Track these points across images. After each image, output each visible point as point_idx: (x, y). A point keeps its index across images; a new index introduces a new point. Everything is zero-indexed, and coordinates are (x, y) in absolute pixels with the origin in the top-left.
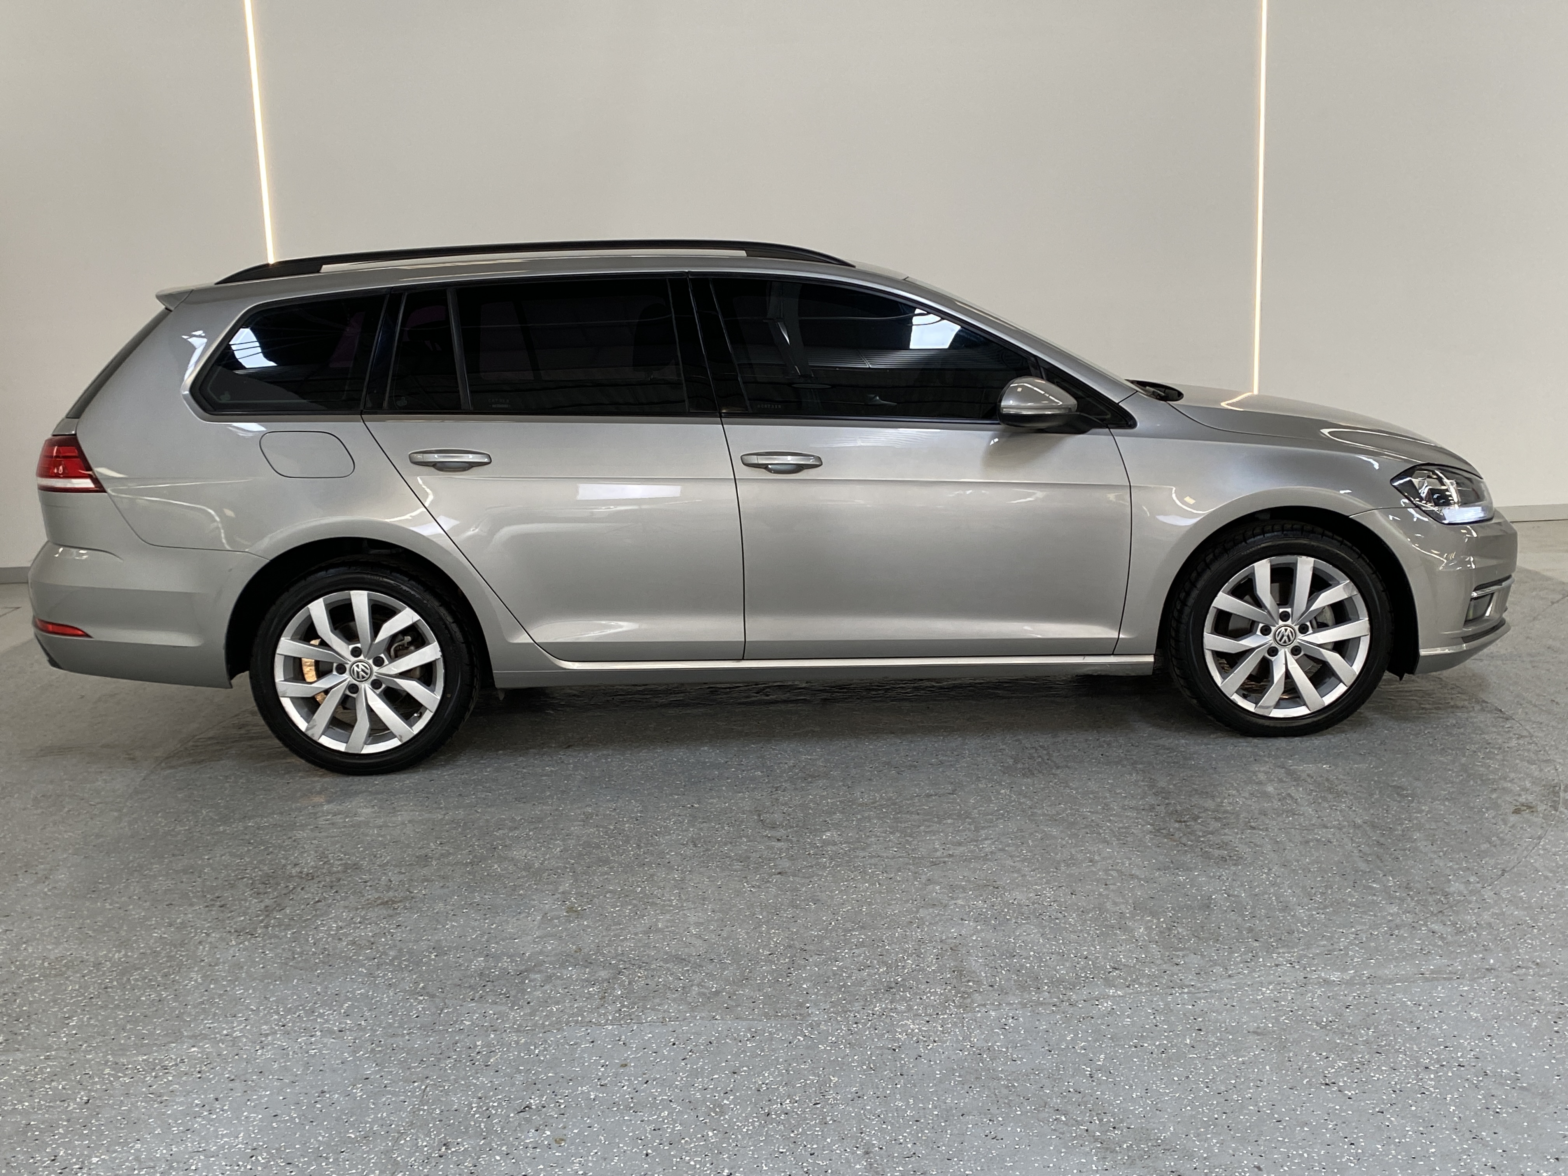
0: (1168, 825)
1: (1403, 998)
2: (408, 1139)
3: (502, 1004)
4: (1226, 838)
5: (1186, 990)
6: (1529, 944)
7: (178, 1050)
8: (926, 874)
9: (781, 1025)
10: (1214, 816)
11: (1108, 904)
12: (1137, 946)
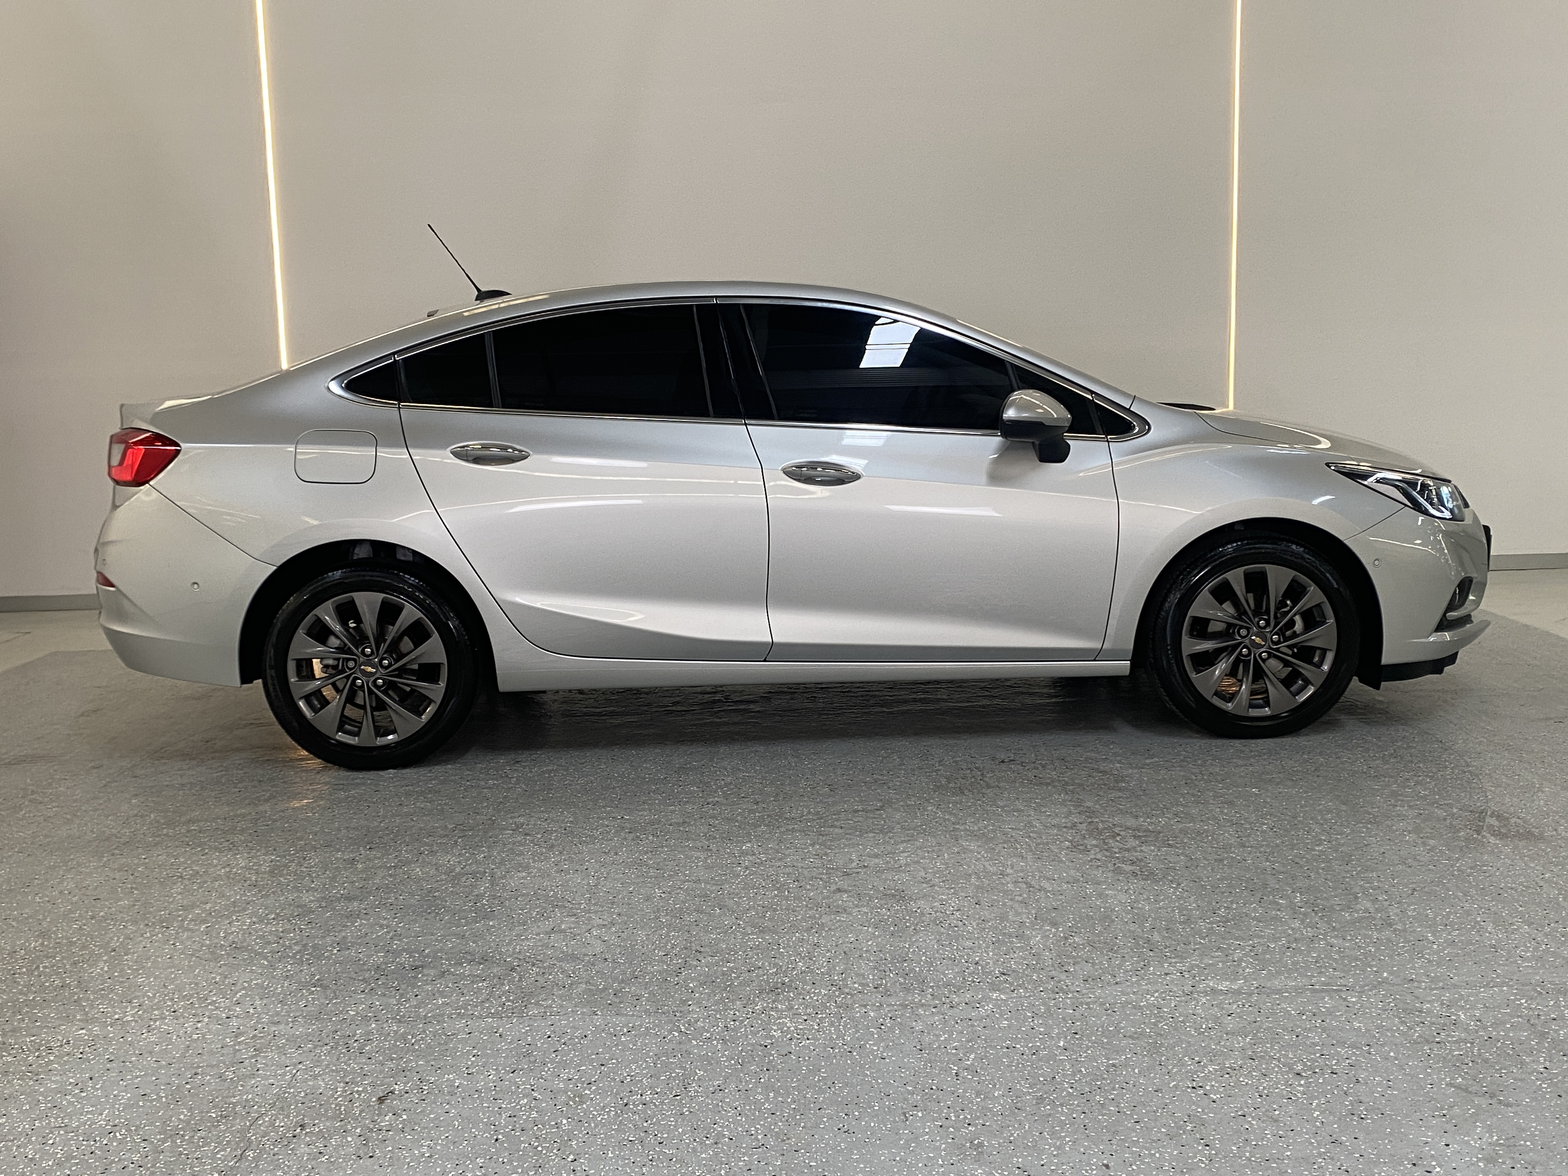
0: (1086, 841)
1: (1287, 1007)
2: (267, 1119)
3: (390, 997)
4: (1141, 855)
5: (1070, 996)
6: (1426, 958)
7: (66, 1032)
8: (836, 883)
9: (660, 1021)
10: (1134, 834)
11: (1011, 913)
12: (1030, 953)
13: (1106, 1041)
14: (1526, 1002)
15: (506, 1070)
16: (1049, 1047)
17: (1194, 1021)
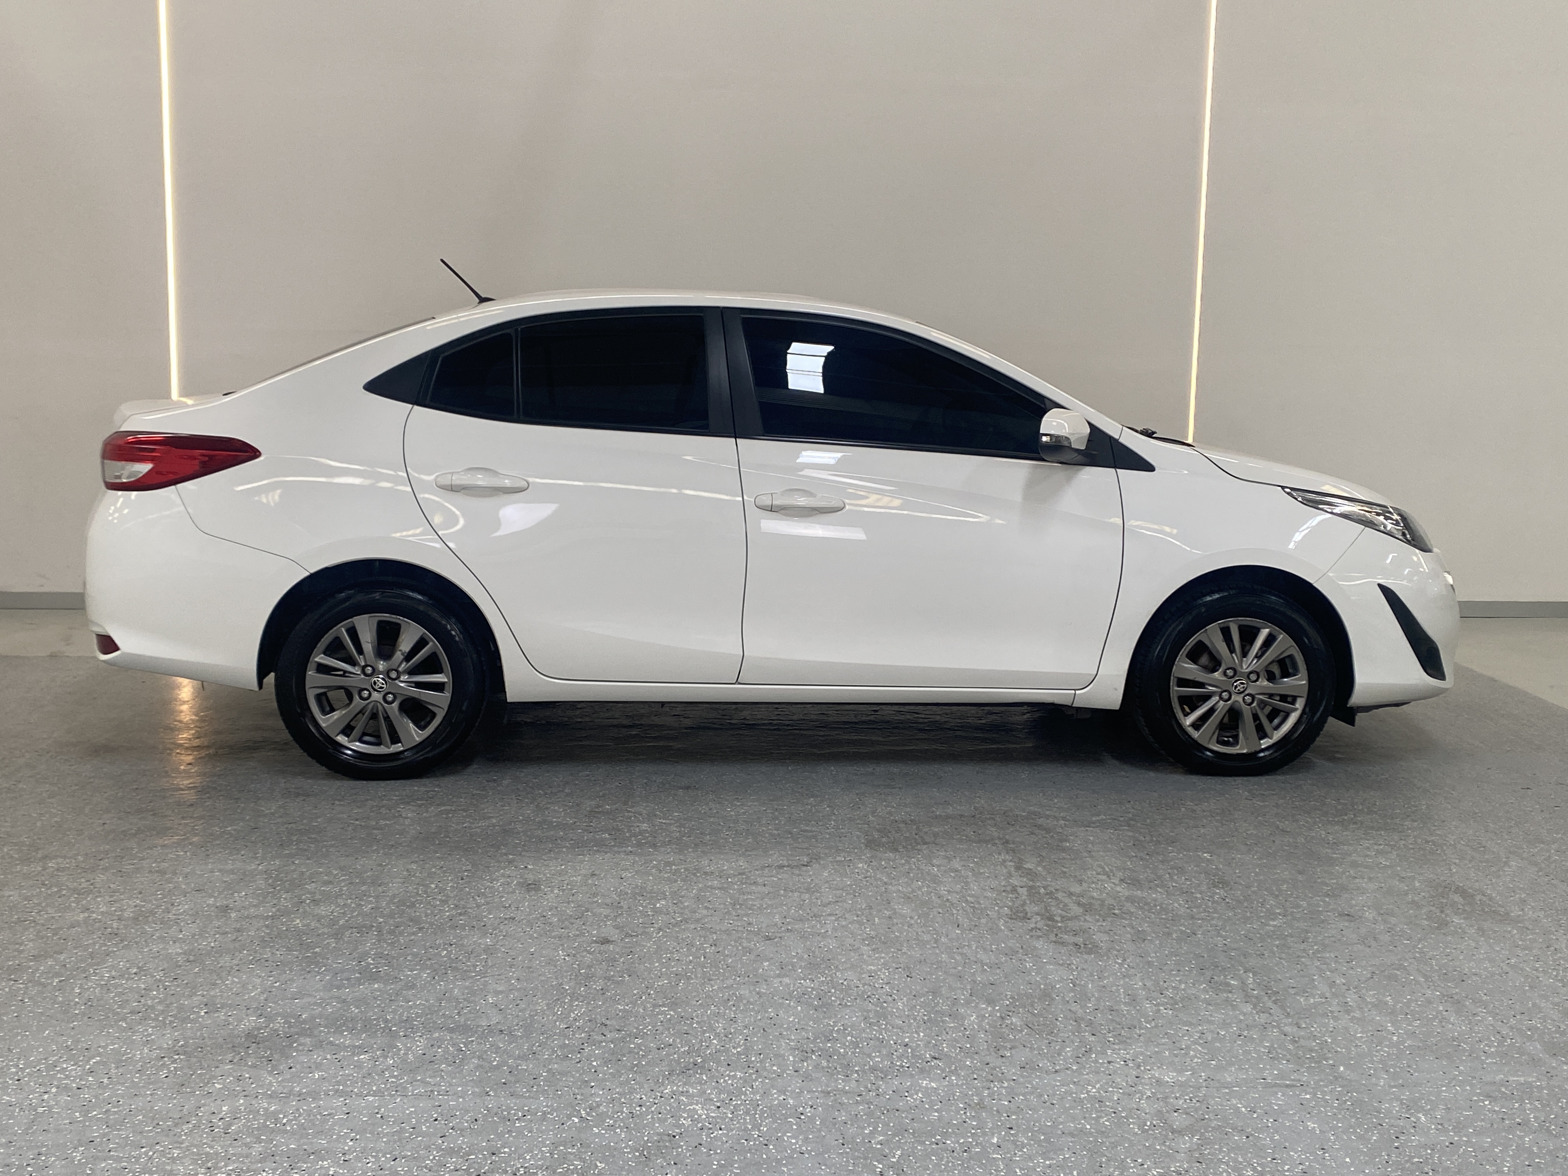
0: (1026, 908)
1: (1237, 1103)
3: (261, 1068)
4: (1087, 925)
5: (1006, 1085)
6: (1385, 1052)
8: (757, 949)
9: (558, 1104)
10: (1077, 901)
11: (944, 988)
12: (964, 1035)
13: (1042, 1137)
14: (1489, 1105)
15: (386, 1157)
16: (981, 1144)
17: (1138, 1117)
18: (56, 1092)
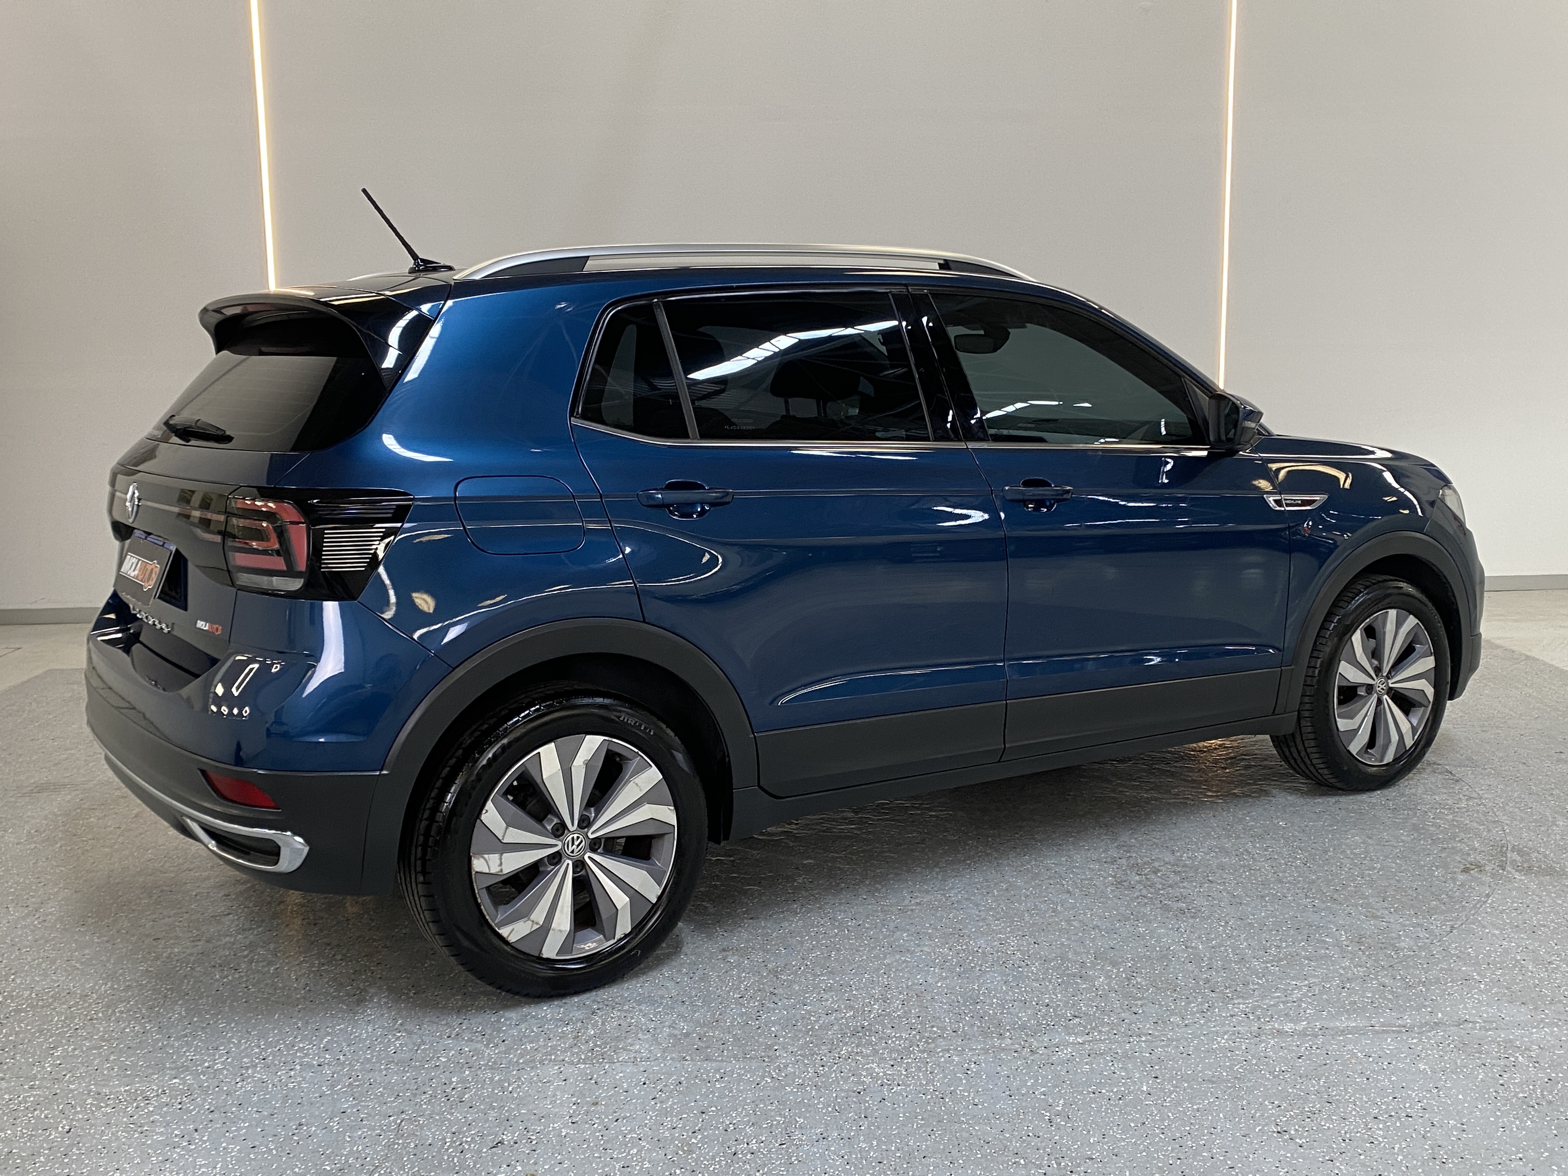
0: (1129, 877)
1: (1353, 1049)
2: (382, 1172)
3: (477, 1042)
4: (1185, 892)
5: (1144, 1039)
6: (1476, 999)
7: (159, 1081)
8: (894, 921)
9: (750, 1067)
10: (1173, 870)
11: (1070, 953)
12: (1097, 995)
13: (1186, 1085)
15: (609, 1119)
16: (1133, 1092)
17: (1267, 1064)
18: (300, 1069)
